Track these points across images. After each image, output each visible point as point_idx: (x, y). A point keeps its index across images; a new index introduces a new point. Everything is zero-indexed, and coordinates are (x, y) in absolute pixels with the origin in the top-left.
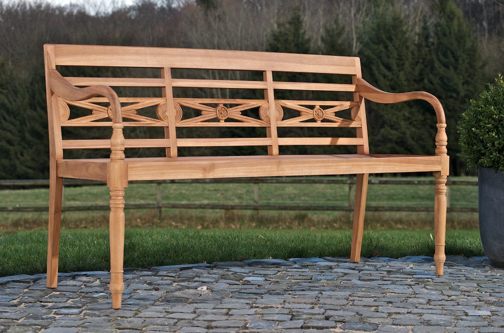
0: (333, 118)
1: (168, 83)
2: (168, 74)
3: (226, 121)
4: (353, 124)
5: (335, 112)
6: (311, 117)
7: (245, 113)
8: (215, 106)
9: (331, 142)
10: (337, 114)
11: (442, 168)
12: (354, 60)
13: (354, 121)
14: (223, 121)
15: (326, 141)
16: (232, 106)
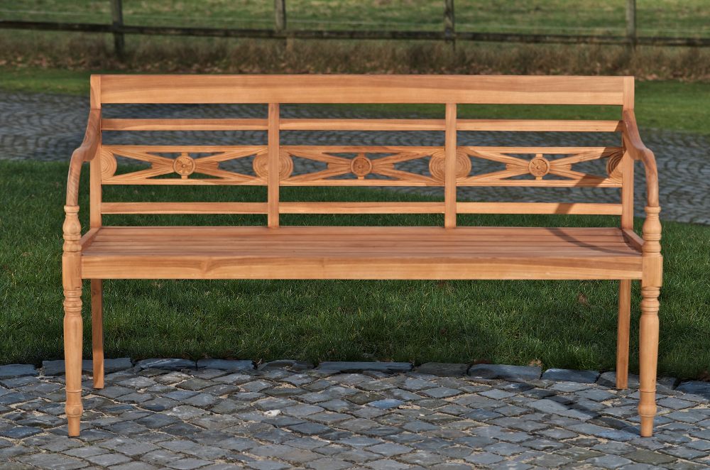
0: (568, 173)
1: (274, 124)
2: (274, 112)
3: (367, 178)
4: (604, 182)
5: (573, 164)
6: (523, 172)
7: (401, 166)
8: (349, 156)
9: (558, 210)
10: (575, 167)
11: (645, 276)
12: (622, 82)
13: (609, 177)
14: (363, 178)
15: (549, 208)
16: (378, 155)
